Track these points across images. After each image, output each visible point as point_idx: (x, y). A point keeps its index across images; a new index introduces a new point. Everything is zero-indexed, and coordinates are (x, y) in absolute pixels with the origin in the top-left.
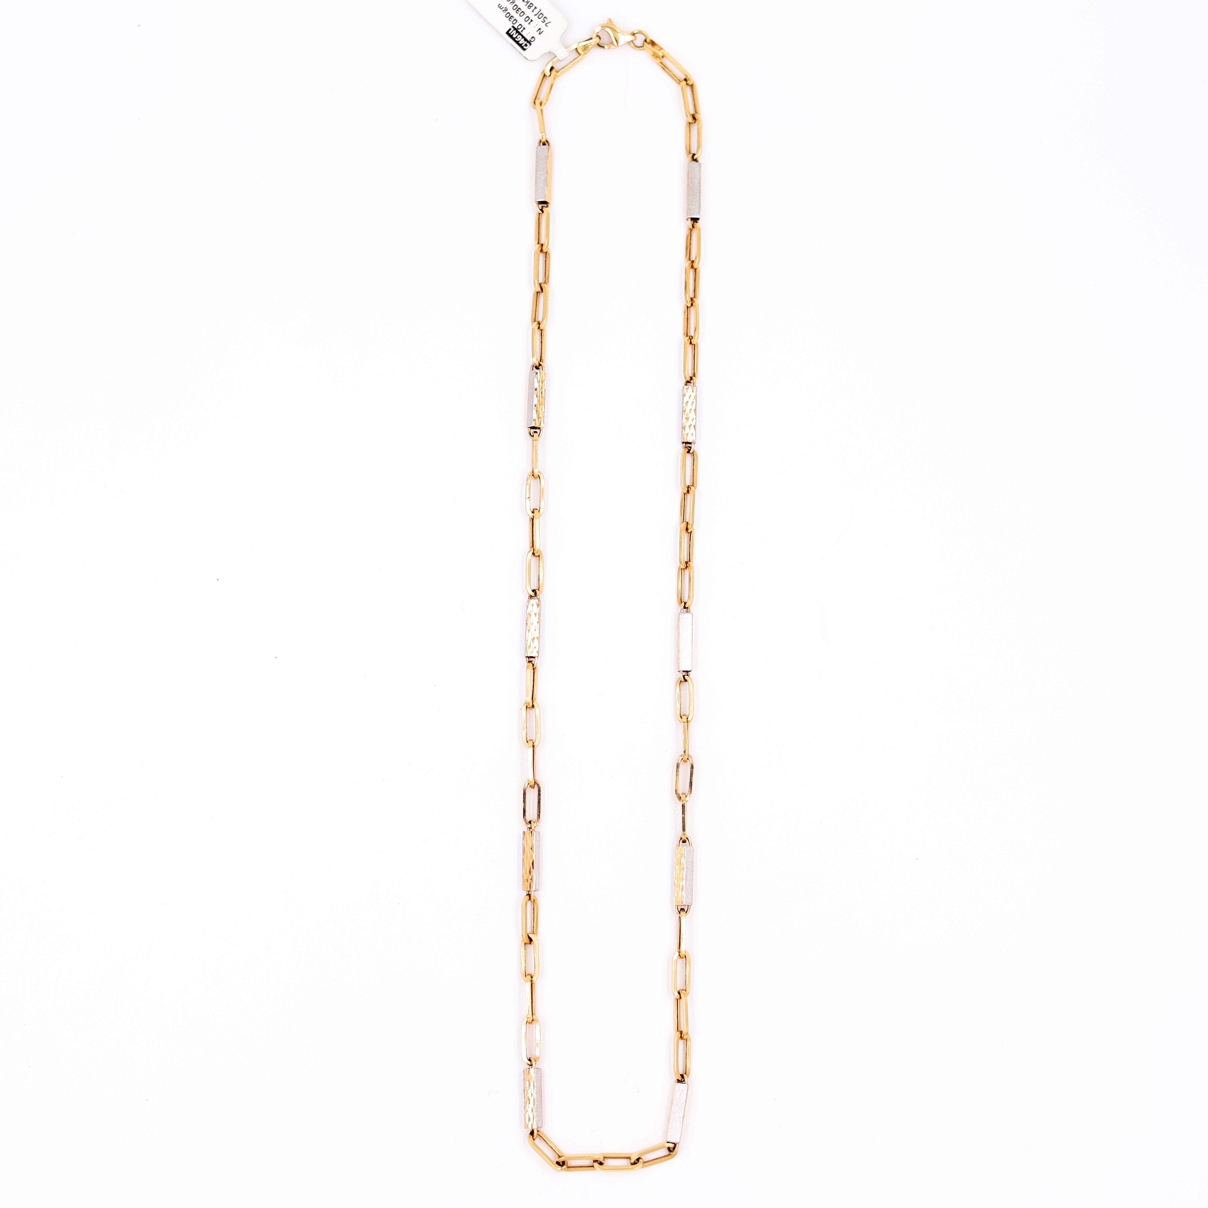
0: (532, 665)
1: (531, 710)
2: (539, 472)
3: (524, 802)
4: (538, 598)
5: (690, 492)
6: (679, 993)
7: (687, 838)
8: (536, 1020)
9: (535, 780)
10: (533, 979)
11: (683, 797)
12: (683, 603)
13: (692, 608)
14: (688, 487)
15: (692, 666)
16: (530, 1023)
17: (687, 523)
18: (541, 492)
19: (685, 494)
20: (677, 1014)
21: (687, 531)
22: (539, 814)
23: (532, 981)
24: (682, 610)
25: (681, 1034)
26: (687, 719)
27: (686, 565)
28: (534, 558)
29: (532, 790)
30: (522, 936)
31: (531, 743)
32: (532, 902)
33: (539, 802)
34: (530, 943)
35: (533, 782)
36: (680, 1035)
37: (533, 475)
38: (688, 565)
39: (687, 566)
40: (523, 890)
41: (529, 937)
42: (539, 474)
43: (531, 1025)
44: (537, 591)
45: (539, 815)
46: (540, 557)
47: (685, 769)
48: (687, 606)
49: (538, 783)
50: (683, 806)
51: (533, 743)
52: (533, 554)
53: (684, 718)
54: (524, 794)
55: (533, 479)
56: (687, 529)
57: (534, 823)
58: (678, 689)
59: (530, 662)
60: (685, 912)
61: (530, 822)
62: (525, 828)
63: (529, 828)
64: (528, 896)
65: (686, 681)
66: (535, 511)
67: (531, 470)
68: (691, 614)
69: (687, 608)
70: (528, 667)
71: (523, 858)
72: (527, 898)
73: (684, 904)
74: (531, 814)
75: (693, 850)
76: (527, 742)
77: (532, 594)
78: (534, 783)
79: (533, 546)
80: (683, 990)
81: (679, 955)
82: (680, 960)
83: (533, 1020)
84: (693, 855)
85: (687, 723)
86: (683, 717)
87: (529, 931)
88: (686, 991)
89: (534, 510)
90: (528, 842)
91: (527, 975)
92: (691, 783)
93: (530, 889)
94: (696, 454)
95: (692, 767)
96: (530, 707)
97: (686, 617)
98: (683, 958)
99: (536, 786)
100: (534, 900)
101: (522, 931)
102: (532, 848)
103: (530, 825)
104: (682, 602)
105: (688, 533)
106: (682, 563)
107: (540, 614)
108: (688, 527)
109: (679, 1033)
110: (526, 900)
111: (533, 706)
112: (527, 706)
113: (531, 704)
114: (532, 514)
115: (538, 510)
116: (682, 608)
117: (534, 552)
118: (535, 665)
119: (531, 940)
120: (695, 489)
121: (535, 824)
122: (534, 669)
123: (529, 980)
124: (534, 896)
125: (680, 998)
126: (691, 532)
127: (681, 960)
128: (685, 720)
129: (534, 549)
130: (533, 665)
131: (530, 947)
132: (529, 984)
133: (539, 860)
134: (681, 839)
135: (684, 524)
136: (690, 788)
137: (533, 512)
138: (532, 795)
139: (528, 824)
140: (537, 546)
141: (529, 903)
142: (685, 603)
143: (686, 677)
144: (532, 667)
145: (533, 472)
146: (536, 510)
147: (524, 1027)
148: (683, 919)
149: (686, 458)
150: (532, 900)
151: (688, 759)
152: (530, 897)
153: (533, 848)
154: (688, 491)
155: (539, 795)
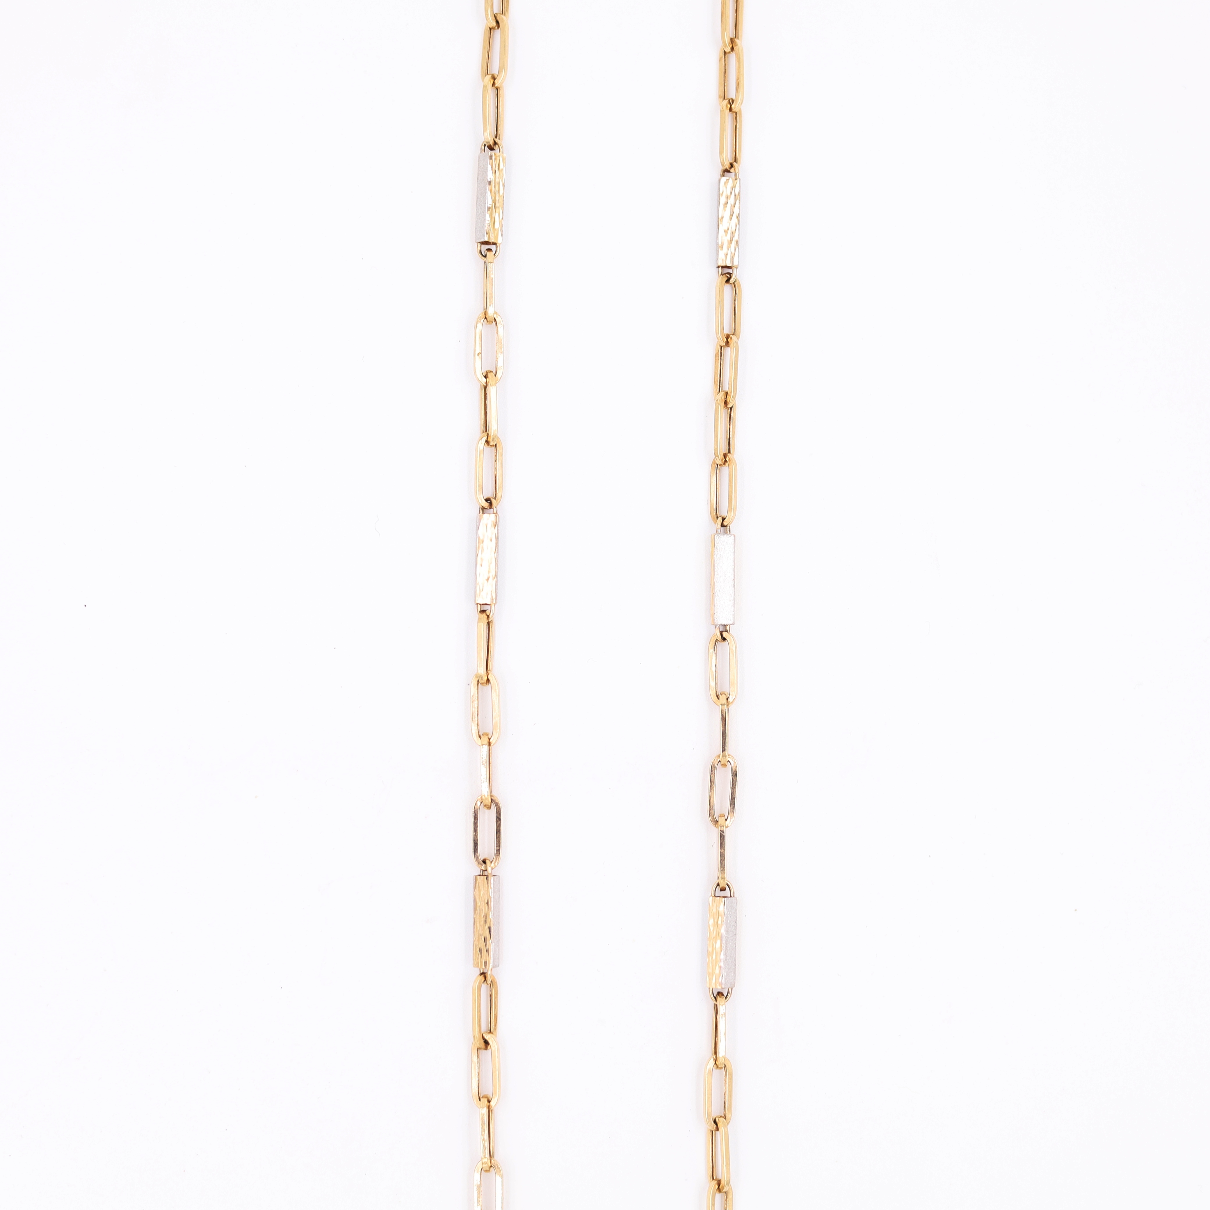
0: (486, 617)
1: (484, 687)
2: (495, 313)
3: (475, 830)
4: (495, 511)
5: (732, 344)
6: (715, 1122)
7: (727, 885)
8: (496, 1165)
9: (491, 796)
10: (492, 1103)
11: (721, 821)
12: (720, 519)
13: (732, 527)
14: (728, 337)
15: (734, 618)
16: (486, 1171)
17: (727, 393)
18: (498, 345)
19: (721, 347)
20: (711, 1152)
21: (727, 406)
22: (498, 848)
23: (489, 1107)
24: (719, 531)
25: (719, 1185)
26: (727, 699)
27: (724, 459)
28: (488, 449)
29: (487, 811)
30: (474, 1037)
31: (485, 740)
32: (488, 984)
33: (498, 831)
34: (486, 1048)
35: (488, 800)
36: (717, 1187)
37: (486, 318)
38: (727, 459)
39: (726, 461)
40: (474, 967)
41: (484, 1038)
42: (495, 316)
43: (487, 1173)
44: (493, 500)
45: (498, 851)
46: (497, 447)
47: (723, 778)
48: (725, 523)
49: (497, 801)
50: (722, 837)
51: (489, 739)
52: (487, 442)
53: (723, 699)
54: (476, 818)
55: (486, 324)
56: (726, 403)
57: (491, 862)
58: (712, 651)
59: (483, 611)
60: (725, 998)
61: (484, 862)
62: (476, 870)
63: (483, 870)
64: (482, 976)
65: (724, 639)
66: (490, 375)
67: (483, 311)
68: (733, 537)
69: (726, 526)
70: (479, 620)
71: (474, 918)
72: (482, 980)
73: (723, 986)
74: (486, 848)
75: (737, 903)
76: (480, 737)
77: (486, 505)
78: (490, 801)
79: (486, 431)
80: (721, 1117)
81: (715, 1063)
82: (716, 1072)
83: (491, 1166)
84: (736, 910)
85: (727, 705)
86: (720, 697)
87: (484, 1027)
88: (725, 1119)
89: (487, 373)
90: (482, 893)
91: (482, 1097)
92: (733, 799)
93: (486, 966)
94: (739, 285)
95: (735, 775)
96: (482, 682)
97: (724, 541)
98: (721, 1068)
99: (493, 807)
100: (491, 981)
101: (474, 1031)
102: (487, 903)
103: (484, 865)
104: (717, 518)
105: (727, 409)
106: (718, 456)
107: (498, 536)
108: (728, 401)
109: (715, 1182)
110: (479, 983)
111: (488, 680)
112: (478, 681)
113: (486, 678)
114: (484, 380)
115: (494, 372)
116: (719, 526)
117: (489, 440)
118: (491, 616)
119: (486, 1043)
120: (738, 339)
121: (493, 864)
122: (488, 623)
123: (486, 1105)
124: (491, 975)
125: (717, 1129)
126: (731, 408)
127: (718, 1070)
128: (725, 701)
129: (488, 434)
130: (488, 616)
131: (486, 1054)
132: (485, 1111)
133: (499, 919)
134: (718, 885)
135: (722, 395)
136: (732, 807)
137: (486, 377)
138: (487, 819)
139: (482, 865)
140: (493, 427)
141: (484, 987)
142: (723, 519)
143: (725, 634)
144: (486, 619)
145: (485, 314)
146: (491, 373)
147: (477, 1176)
148: (721, 1010)
149: (723, 290)
150: (489, 982)
151: (728, 761)
152: (485, 978)
153: (489, 903)
154: (727, 343)
155: (499, 819)
